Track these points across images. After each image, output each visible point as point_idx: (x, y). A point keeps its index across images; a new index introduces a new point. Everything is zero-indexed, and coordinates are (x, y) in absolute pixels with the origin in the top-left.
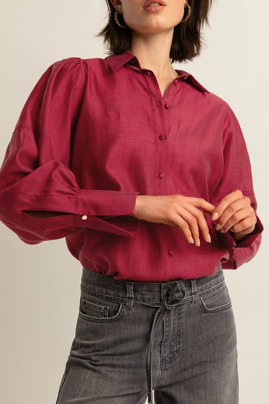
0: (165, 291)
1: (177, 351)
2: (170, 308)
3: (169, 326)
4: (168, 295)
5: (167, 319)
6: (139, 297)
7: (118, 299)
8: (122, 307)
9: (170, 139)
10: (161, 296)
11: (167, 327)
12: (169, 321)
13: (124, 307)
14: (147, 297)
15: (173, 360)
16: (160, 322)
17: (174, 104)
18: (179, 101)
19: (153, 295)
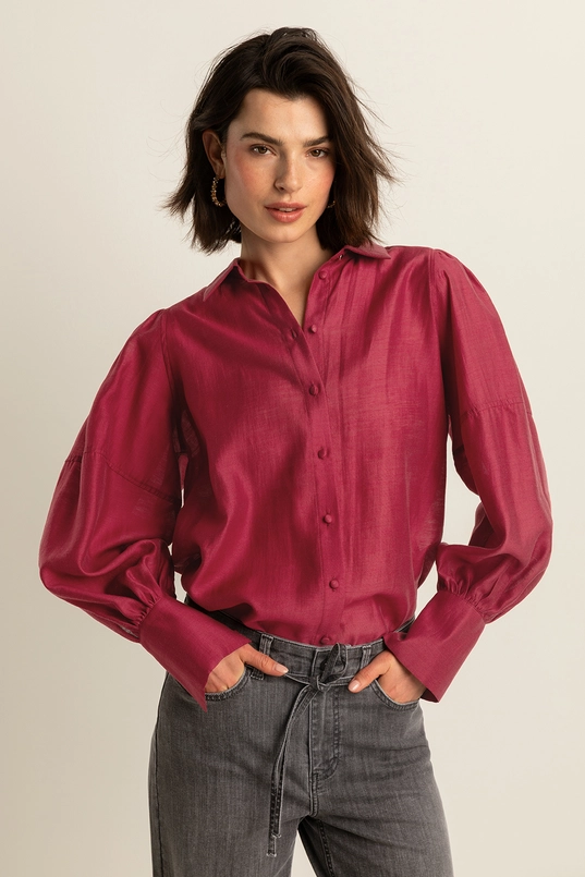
1: (335, 758)
2: (323, 688)
3: (318, 716)
5: (315, 705)
10: (311, 668)
14: (290, 664)
15: (329, 774)
16: (304, 709)
19: (300, 662)
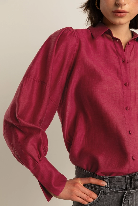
0: (129, 181)
2: (133, 192)
3: (133, 203)
4: (131, 183)
5: (131, 199)
6: (112, 186)
7: (99, 188)
8: (101, 193)
9: (132, 85)
10: (126, 185)
11: (131, 204)
12: (132, 200)
13: (102, 193)
14: (118, 186)
16: (127, 201)
17: (131, 59)
18: (134, 56)
19: (121, 184)
